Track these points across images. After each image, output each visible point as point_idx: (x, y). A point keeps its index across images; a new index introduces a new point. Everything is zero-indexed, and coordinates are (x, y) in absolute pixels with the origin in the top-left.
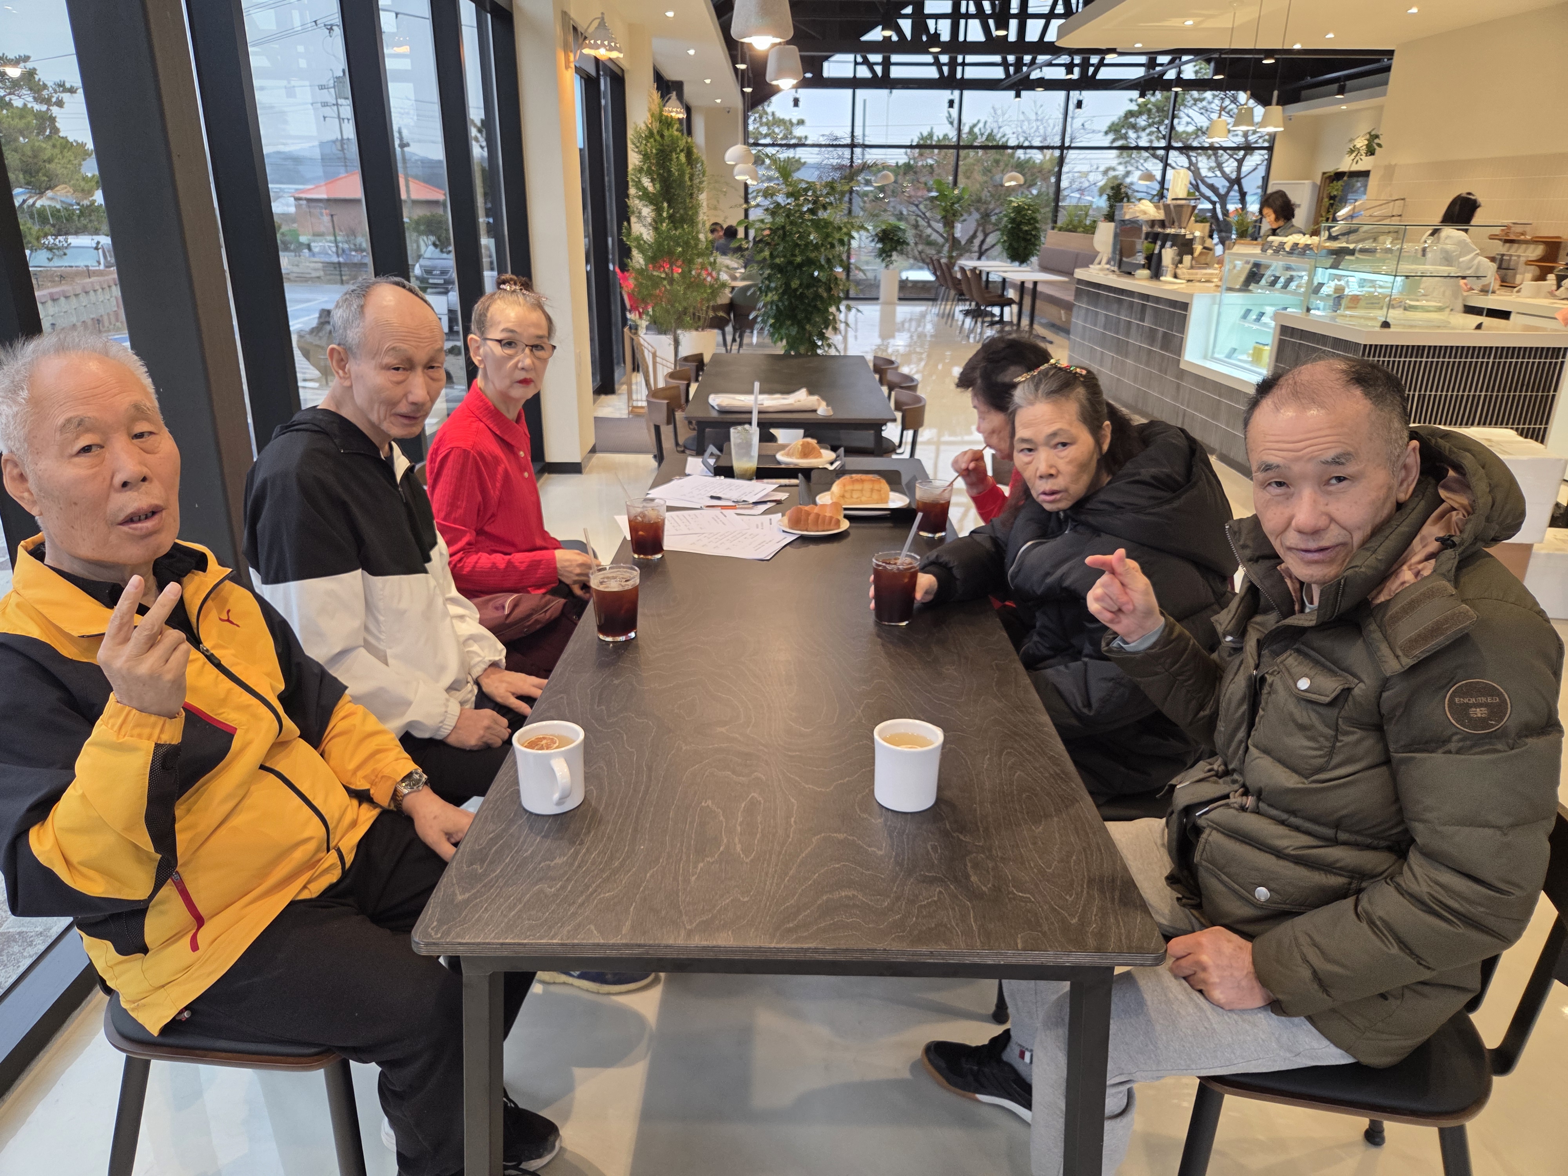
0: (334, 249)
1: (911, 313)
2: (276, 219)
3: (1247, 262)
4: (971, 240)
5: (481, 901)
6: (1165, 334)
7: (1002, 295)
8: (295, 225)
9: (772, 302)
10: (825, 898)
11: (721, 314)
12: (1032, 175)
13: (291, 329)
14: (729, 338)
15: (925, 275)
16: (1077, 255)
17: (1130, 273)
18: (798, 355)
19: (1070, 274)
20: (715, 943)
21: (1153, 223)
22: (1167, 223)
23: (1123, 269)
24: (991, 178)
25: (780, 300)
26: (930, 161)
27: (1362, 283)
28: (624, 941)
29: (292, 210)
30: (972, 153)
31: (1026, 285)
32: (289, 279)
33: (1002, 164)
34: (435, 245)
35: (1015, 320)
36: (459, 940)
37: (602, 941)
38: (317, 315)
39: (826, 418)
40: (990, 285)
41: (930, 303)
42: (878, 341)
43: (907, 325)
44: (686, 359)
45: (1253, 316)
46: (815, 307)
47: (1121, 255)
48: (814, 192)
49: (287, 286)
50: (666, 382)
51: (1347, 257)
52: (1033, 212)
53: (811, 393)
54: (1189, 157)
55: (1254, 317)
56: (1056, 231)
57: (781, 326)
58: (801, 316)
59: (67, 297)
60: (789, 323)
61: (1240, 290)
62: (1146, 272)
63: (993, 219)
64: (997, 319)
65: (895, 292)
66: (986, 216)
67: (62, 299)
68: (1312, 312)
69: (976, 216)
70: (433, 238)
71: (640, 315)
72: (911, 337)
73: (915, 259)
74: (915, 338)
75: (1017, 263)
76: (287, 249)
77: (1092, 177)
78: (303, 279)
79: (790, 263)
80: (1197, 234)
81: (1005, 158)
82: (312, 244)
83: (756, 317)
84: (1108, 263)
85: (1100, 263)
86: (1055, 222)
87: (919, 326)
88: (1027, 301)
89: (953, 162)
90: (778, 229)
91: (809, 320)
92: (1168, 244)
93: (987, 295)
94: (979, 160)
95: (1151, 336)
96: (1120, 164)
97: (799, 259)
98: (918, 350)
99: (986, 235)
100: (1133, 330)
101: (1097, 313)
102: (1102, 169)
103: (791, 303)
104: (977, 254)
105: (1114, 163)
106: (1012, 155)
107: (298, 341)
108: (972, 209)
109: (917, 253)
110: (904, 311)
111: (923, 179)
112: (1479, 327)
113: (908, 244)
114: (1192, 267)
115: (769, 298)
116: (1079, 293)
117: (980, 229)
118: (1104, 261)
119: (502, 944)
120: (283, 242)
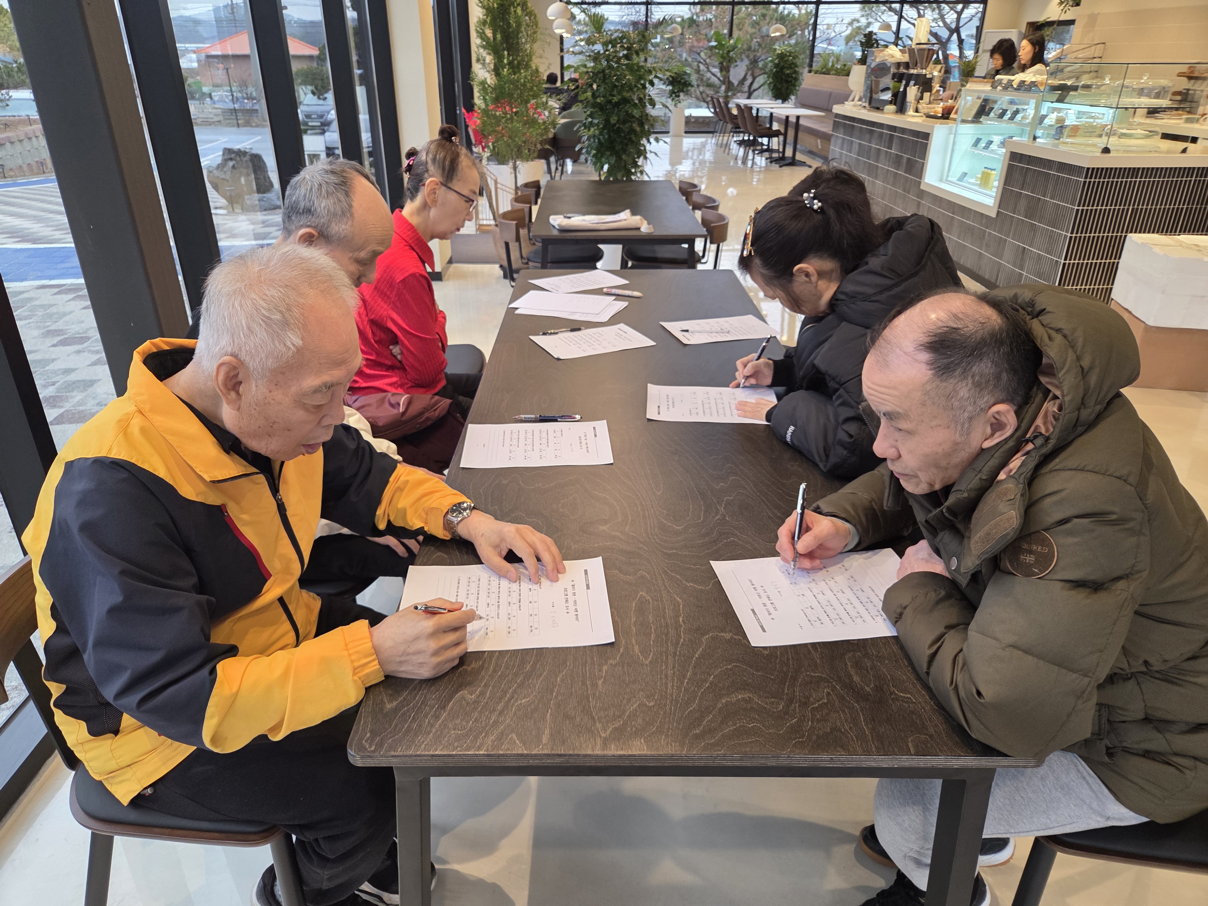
0: (230, 98)
1: (694, 143)
2: (183, 71)
3: (979, 98)
4: (742, 82)
5: (408, 711)
6: (909, 159)
7: (770, 128)
8: (198, 78)
9: (594, 136)
10: (724, 701)
11: (547, 147)
12: (792, 27)
13: (202, 165)
14: (553, 167)
15: (705, 112)
16: (830, 94)
17: (878, 108)
18: (616, 181)
19: (829, 110)
20: (630, 753)
21: (899, 65)
22: (910, 65)
23: (873, 105)
24: (759, 30)
25: (601, 134)
26: (709, 16)
27: (1080, 114)
28: (546, 752)
29: (195, 65)
30: (743, 8)
31: (790, 119)
32: (196, 123)
33: (768, 19)
34: (313, 93)
35: (781, 150)
36: (393, 753)
37: (526, 752)
38: (221, 153)
39: (649, 235)
40: (760, 119)
41: (711, 135)
42: (669, 168)
43: (690, 154)
44: (526, 185)
45: (982, 144)
46: (630, 139)
47: (871, 92)
48: (628, 40)
49: (196, 129)
50: (512, 205)
51: (1071, 93)
52: (794, 58)
53: (634, 213)
54: (918, 10)
55: (984, 145)
56: (812, 74)
57: (602, 156)
58: (618, 147)
59: (12, 143)
60: (608, 153)
61: (972, 122)
62: (892, 108)
63: (760, 64)
64: (765, 147)
65: (683, 128)
66: (754, 62)
67: (8, 144)
68: (1038, 140)
69: (746, 62)
70: (310, 88)
71: (483, 148)
72: (694, 164)
73: (698, 99)
74: (697, 164)
75: (780, 101)
76: (193, 98)
77: (838, 29)
78: (207, 123)
79: (610, 102)
80: (936, 73)
81: (771, 12)
82: (213, 94)
83: (581, 149)
84: (860, 100)
85: (853, 100)
86: (811, 66)
87: (700, 154)
88: (791, 133)
89: (728, 18)
90: (599, 72)
91: (625, 151)
92: (912, 83)
93: (758, 128)
94: (750, 15)
95: (897, 161)
96: (863, 16)
97: (615, 99)
98: (699, 174)
99: (754, 78)
100: (882, 157)
101: (852, 142)
102: (846, 21)
103: (610, 136)
104: (747, 94)
105: (858, 15)
106: (776, 10)
107: (208, 176)
108: (743, 56)
109: (698, 92)
110: (689, 142)
111: (704, 32)
112: (1184, 151)
113: (692, 86)
114: (930, 103)
115: (591, 133)
116: (836, 126)
117: (750, 72)
118: (857, 98)
119: (433, 756)
120: (190, 93)
